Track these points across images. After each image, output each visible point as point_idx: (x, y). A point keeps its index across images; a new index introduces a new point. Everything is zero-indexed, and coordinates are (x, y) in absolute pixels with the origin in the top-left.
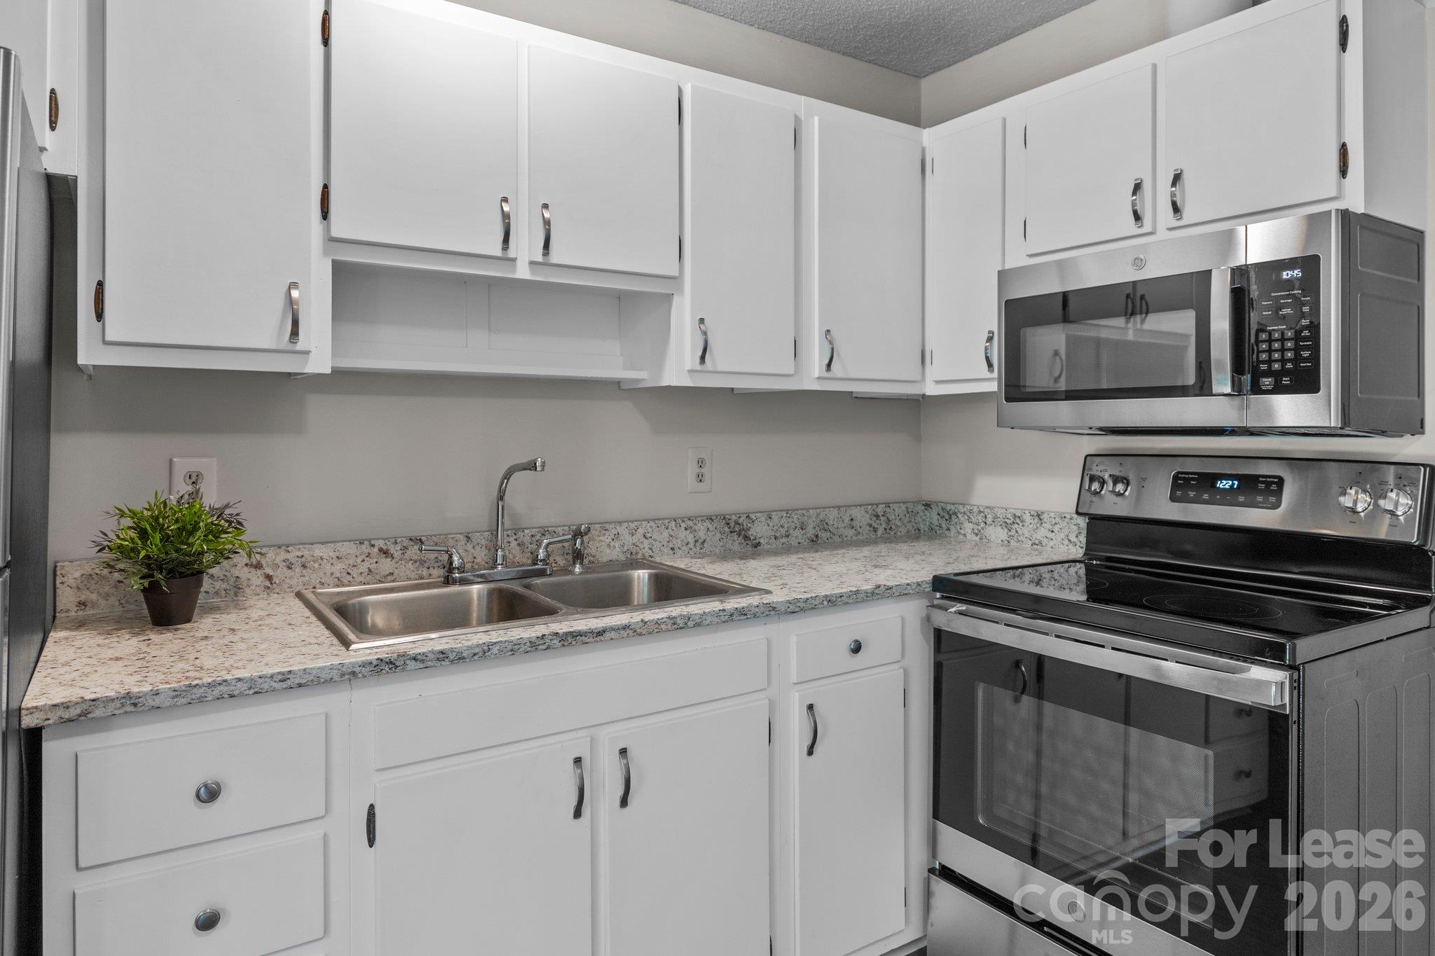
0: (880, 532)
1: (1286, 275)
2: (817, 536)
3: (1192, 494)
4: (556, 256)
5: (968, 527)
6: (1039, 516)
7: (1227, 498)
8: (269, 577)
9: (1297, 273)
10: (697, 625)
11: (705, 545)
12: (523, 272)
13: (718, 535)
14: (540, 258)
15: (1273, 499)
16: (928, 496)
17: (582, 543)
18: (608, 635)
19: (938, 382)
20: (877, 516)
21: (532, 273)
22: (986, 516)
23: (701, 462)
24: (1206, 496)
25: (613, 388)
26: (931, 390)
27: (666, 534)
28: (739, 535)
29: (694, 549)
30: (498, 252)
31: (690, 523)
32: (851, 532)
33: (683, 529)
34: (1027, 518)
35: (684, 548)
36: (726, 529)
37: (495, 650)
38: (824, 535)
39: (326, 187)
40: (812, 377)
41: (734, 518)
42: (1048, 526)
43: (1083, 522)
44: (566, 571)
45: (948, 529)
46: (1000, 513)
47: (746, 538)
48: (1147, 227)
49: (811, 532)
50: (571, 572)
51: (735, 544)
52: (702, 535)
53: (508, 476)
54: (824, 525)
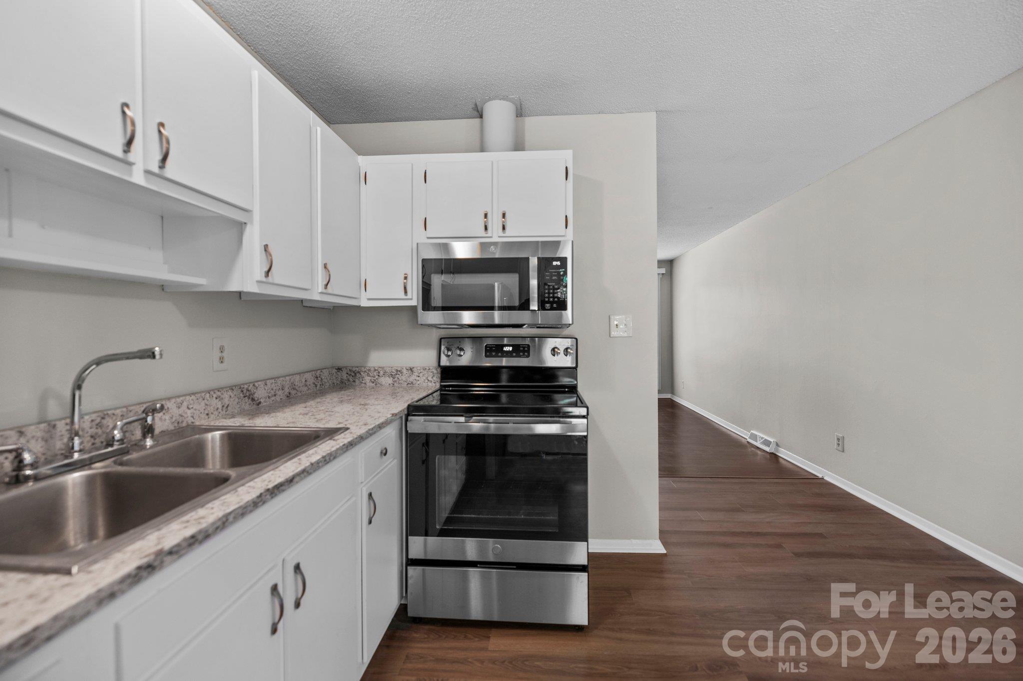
0: (318, 387)
1: (555, 263)
2: (290, 393)
3: (494, 354)
5: (367, 379)
6: (411, 369)
7: (508, 354)
9: (559, 263)
11: (229, 408)
12: (138, 177)
13: (237, 400)
14: (156, 170)
15: (526, 354)
16: (340, 363)
17: (153, 419)
19: (369, 299)
20: (317, 377)
21: (147, 181)
22: (379, 372)
23: (222, 349)
24: (500, 354)
26: (364, 303)
27: (203, 404)
28: (249, 398)
29: (221, 412)
30: (118, 152)
31: (219, 393)
32: (306, 388)
33: (214, 399)
34: (405, 371)
35: (216, 413)
36: (242, 395)
38: (293, 392)
40: (316, 294)
41: (246, 386)
42: (416, 374)
43: (439, 370)
44: (138, 445)
45: (354, 381)
46: (388, 370)
47: (253, 400)
48: (489, 234)
49: (287, 390)
50: (143, 447)
51: (247, 405)
52: (226, 401)
53: (93, 365)
54: (293, 387)
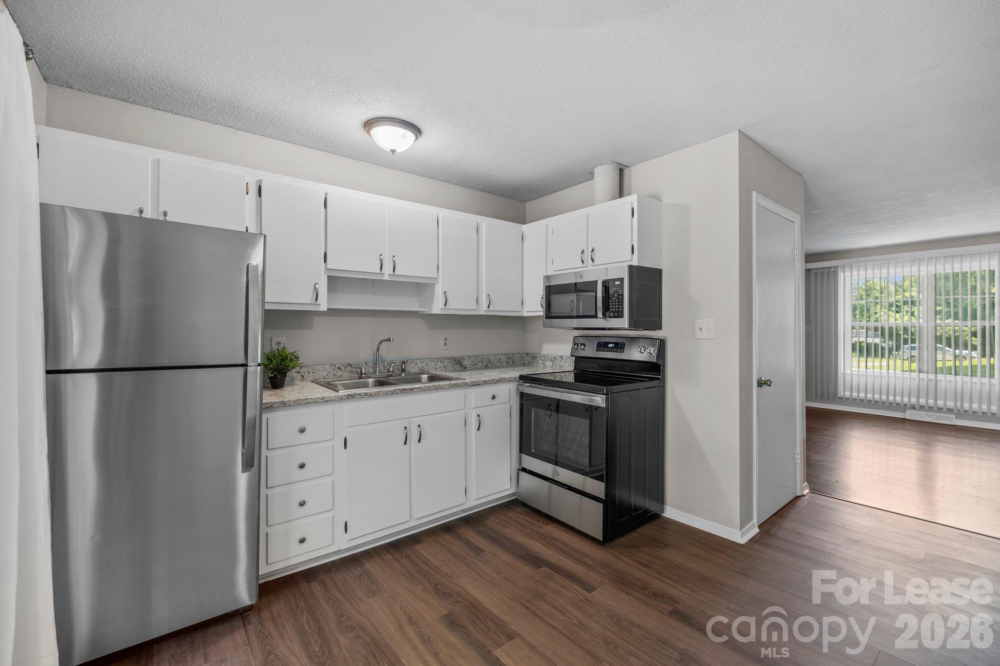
0: (510, 364)
1: (617, 283)
3: (602, 348)
4: (397, 272)
5: (540, 361)
6: (561, 357)
7: (610, 350)
8: (302, 376)
9: (619, 283)
10: (442, 388)
11: (447, 367)
12: (386, 278)
13: (452, 364)
14: (392, 273)
15: (622, 350)
16: (528, 351)
17: (405, 366)
18: (414, 390)
19: (527, 312)
20: (509, 358)
21: (389, 277)
22: (546, 358)
23: (446, 339)
24: (605, 349)
25: (415, 314)
26: (525, 314)
27: (433, 364)
28: (459, 364)
29: (443, 369)
30: (378, 271)
31: (442, 360)
32: (500, 364)
33: (439, 362)
34: (558, 358)
35: (440, 369)
36: (455, 362)
37: (381, 393)
38: (490, 365)
39: (325, 253)
40: (483, 310)
41: (457, 358)
42: (564, 360)
43: (574, 358)
44: (400, 375)
45: (534, 363)
46: (550, 356)
47: (462, 365)
48: (585, 265)
49: (485, 363)
50: (401, 376)
51: (458, 367)
52: (446, 364)
53: (381, 343)
54: (490, 361)
